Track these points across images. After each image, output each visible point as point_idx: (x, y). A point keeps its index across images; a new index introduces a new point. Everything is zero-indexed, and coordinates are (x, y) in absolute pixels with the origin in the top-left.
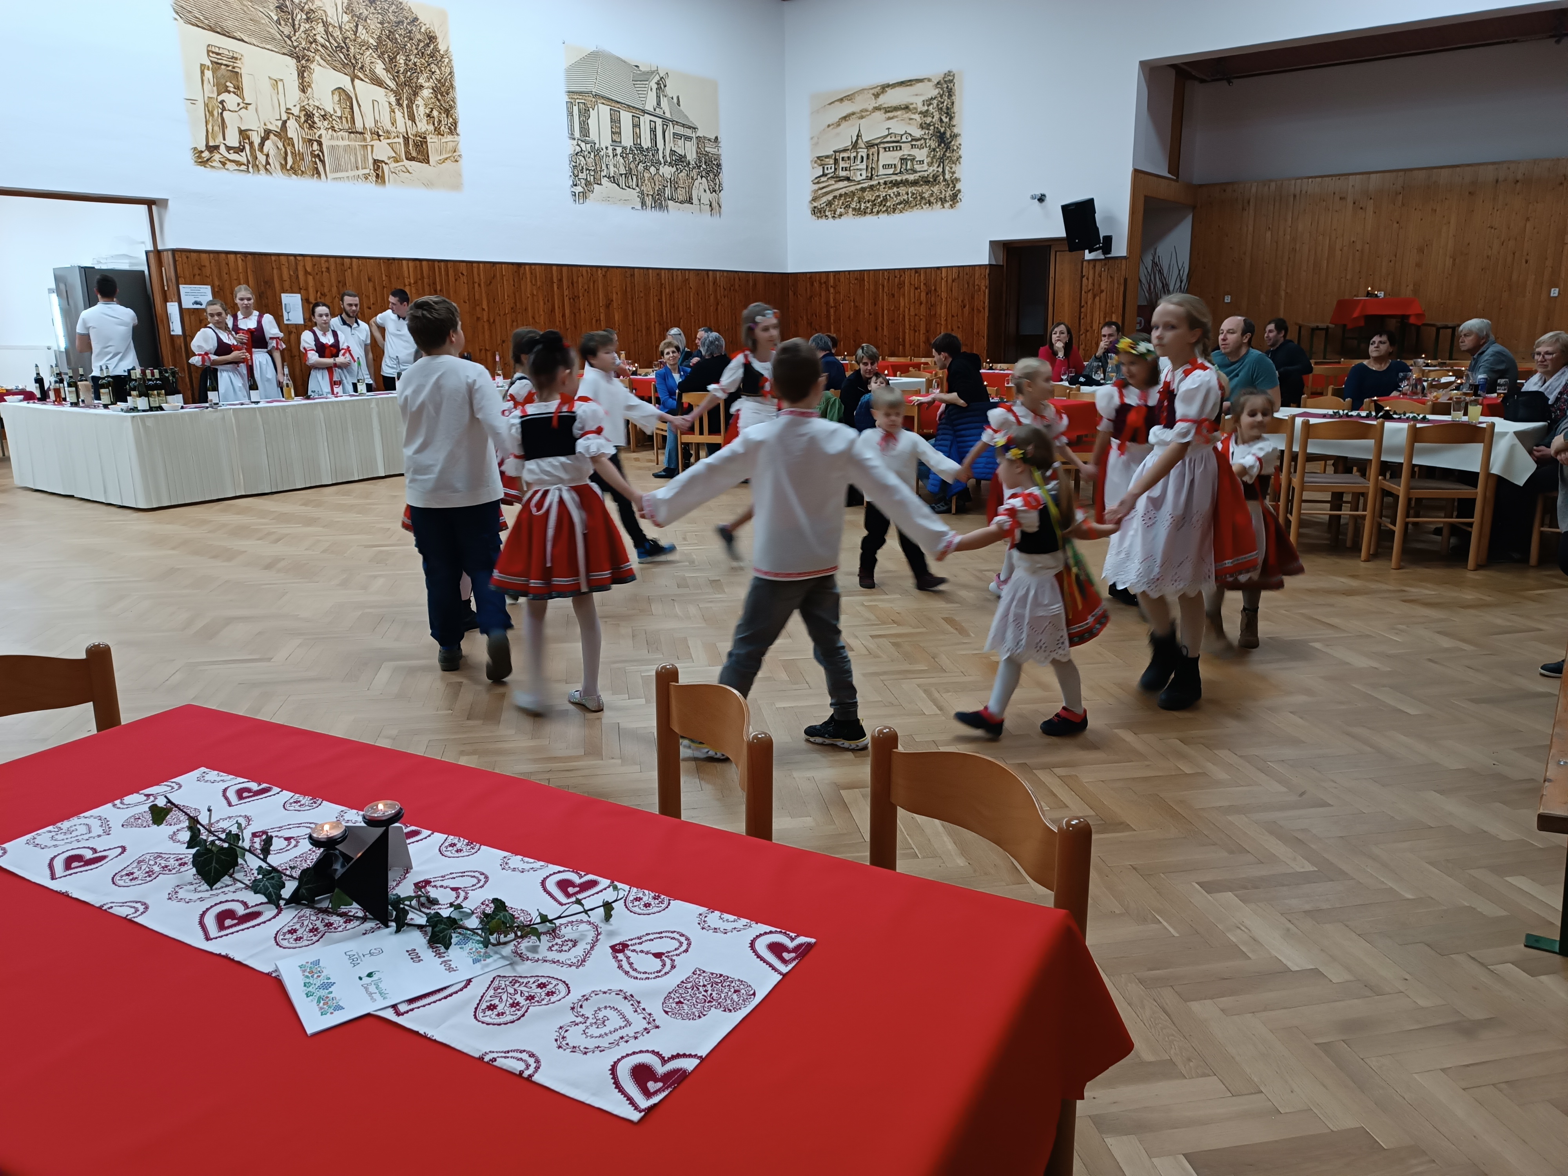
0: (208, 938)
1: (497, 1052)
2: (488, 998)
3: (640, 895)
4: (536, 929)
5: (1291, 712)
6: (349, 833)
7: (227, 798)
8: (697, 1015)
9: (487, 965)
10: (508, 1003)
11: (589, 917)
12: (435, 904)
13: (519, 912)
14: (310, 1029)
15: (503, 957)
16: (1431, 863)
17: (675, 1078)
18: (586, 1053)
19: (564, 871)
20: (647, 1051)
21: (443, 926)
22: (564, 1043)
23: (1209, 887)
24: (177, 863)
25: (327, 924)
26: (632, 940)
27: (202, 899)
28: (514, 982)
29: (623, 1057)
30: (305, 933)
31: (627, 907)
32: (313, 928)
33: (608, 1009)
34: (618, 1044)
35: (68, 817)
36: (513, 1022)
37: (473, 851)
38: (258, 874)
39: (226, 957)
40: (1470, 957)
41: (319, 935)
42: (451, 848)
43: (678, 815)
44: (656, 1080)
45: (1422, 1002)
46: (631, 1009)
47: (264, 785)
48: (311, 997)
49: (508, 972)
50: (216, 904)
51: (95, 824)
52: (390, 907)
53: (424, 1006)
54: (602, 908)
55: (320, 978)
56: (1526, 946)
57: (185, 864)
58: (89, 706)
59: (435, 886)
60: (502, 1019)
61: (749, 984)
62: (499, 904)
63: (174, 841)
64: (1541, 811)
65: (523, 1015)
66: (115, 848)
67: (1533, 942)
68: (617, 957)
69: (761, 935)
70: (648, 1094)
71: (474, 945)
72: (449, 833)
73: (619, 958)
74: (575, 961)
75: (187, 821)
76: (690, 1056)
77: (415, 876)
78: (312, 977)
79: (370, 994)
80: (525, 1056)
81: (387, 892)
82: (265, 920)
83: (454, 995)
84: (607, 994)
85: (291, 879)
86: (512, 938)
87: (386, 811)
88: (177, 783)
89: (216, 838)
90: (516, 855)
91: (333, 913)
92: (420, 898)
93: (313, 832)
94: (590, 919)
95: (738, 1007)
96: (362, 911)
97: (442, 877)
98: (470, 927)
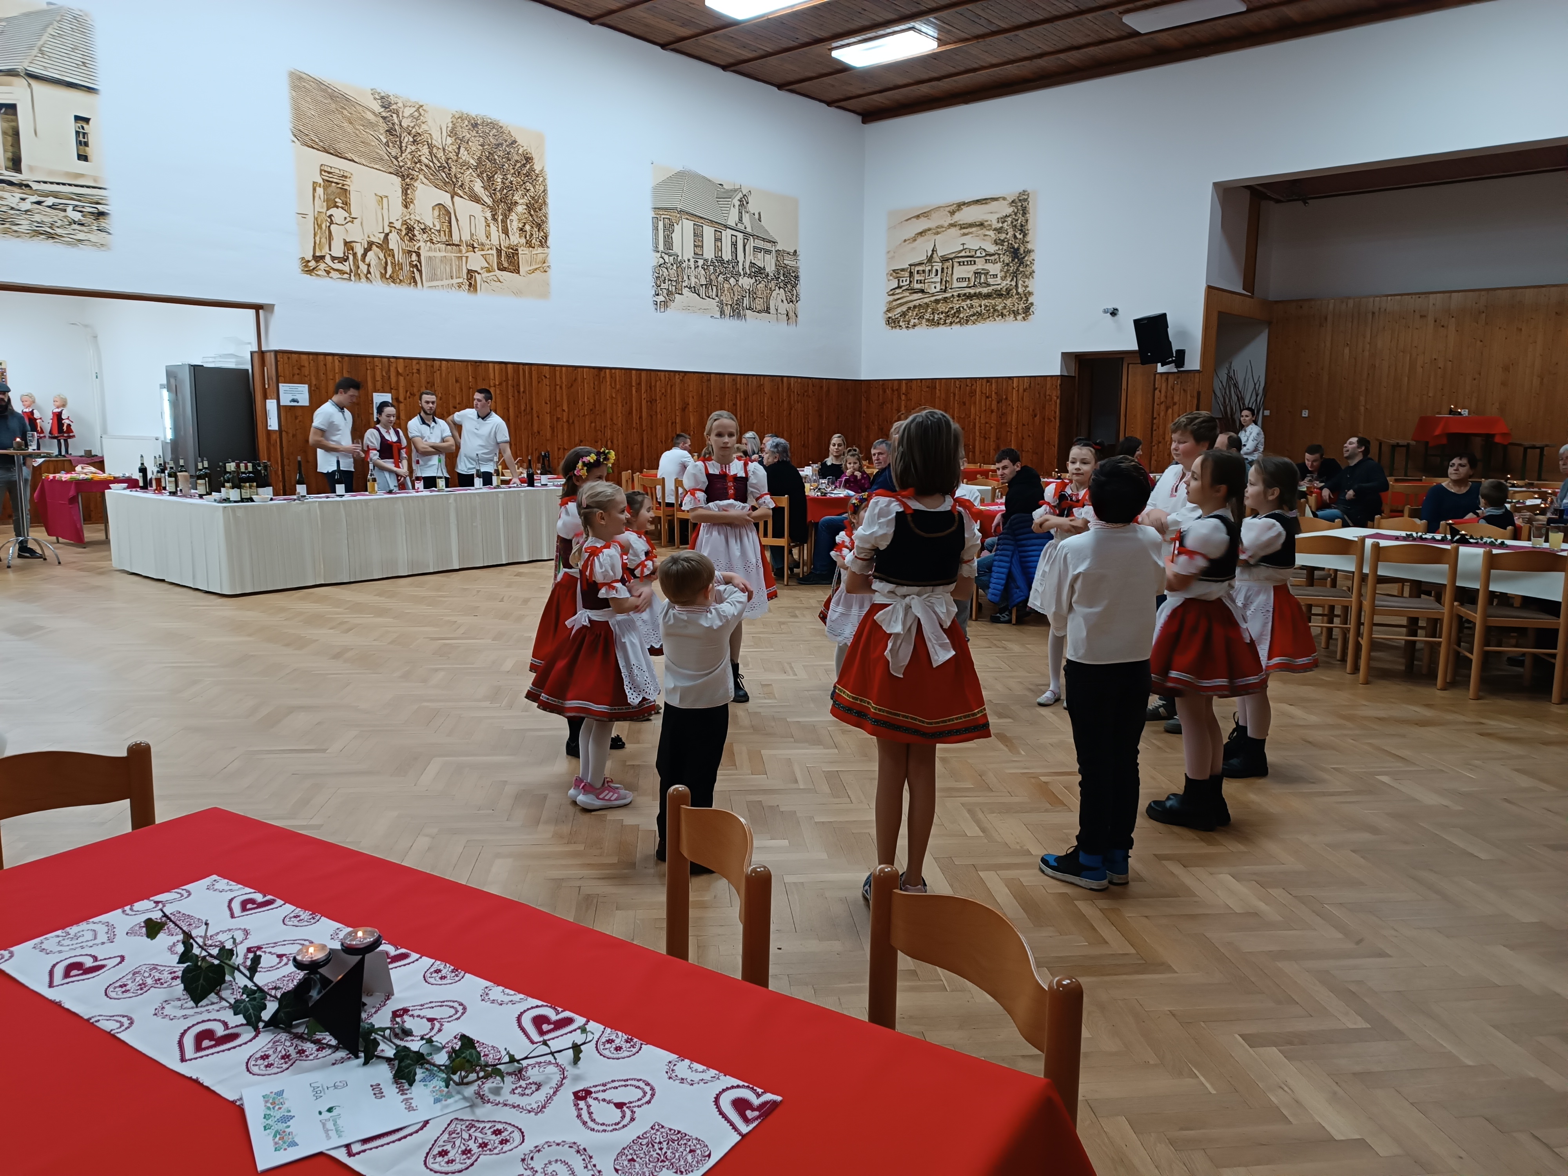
0: (183, 1059)
2: (440, 1143)
3: (613, 1037)
4: (500, 1070)
5: (1353, 851)
7: (231, 909)
9: (447, 1106)
10: (460, 1150)
11: (555, 1059)
12: (407, 1036)
13: (490, 1049)
14: (261, 1166)
15: (465, 1098)
16: (1496, 1027)
19: (542, 1006)
21: (409, 1061)
23: (1252, 1040)
25: (300, 1050)
26: (596, 1086)
27: (185, 1017)
28: (471, 1126)
30: (277, 1059)
31: (597, 1050)
32: (286, 1054)
33: (559, 1163)
35: (77, 922)
36: (460, 1171)
37: (457, 979)
38: (243, 993)
39: (196, 1081)
41: (290, 1063)
42: (434, 975)
46: (582, 1164)
47: (269, 897)
48: (268, 1131)
49: (467, 1116)
50: (198, 1023)
51: (102, 930)
53: (377, 1147)
54: (571, 1050)
55: (280, 1111)
57: (175, 978)
59: (412, 1016)
60: (451, 1168)
61: (707, 1143)
62: (467, 1042)
63: (173, 953)
65: (472, 1165)
66: (115, 957)
68: (578, 1104)
69: (728, 1089)
71: (438, 1083)
72: (436, 958)
73: (580, 1106)
74: (535, 1106)
75: (182, 935)
77: (394, 1005)
78: (274, 1108)
79: (327, 1131)
81: (361, 1021)
82: (241, 1043)
83: (408, 1137)
84: (561, 1146)
85: (273, 1001)
86: (476, 1078)
87: (365, 939)
88: (188, 891)
89: (207, 954)
90: (498, 985)
91: (307, 1040)
92: (394, 1029)
93: (298, 953)
94: (557, 1061)
95: (690, 1170)
96: (333, 1040)
97: (422, 1005)
98: (438, 1062)
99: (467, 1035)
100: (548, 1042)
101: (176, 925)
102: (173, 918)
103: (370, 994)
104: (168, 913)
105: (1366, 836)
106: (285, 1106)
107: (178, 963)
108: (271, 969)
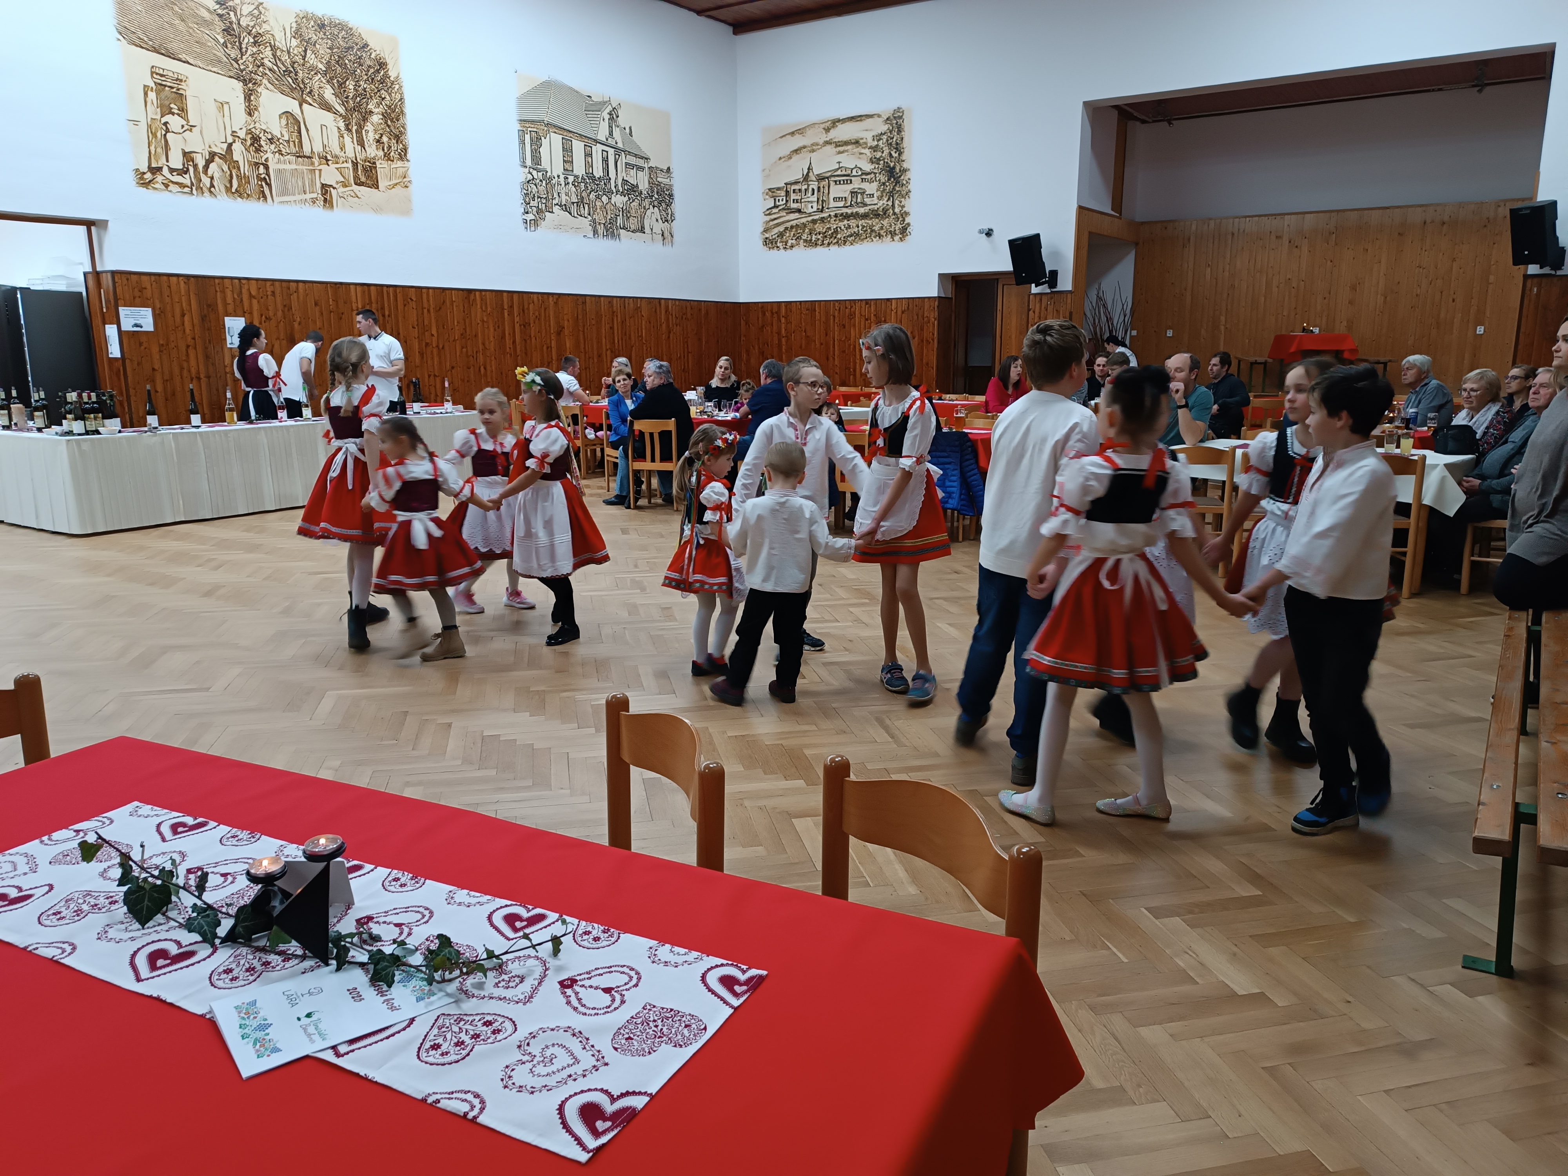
0: (139, 979)
1: (441, 1093)
2: (432, 1037)
3: (590, 929)
4: (482, 965)
6: (288, 869)
7: (160, 834)
8: (647, 1051)
9: (431, 1003)
10: (452, 1042)
11: (537, 952)
12: (377, 941)
13: (465, 948)
14: (246, 1073)
15: (448, 995)
17: (625, 1117)
18: (532, 1093)
19: (511, 905)
20: (596, 1090)
21: (385, 964)
22: (510, 1082)
23: (1157, 913)
24: (107, 901)
25: (264, 963)
26: (581, 975)
27: (133, 939)
28: (459, 1020)
29: (571, 1096)
30: (241, 972)
31: (575, 941)
32: (250, 967)
33: (556, 1046)
34: (566, 1083)
36: (457, 1062)
37: (418, 885)
38: (193, 912)
39: (158, 999)
40: (1410, 978)
41: (256, 975)
42: (395, 883)
43: (628, 847)
44: (605, 1119)
45: (1365, 1025)
46: (580, 1046)
47: (200, 820)
48: (247, 1040)
49: (453, 1010)
50: (148, 944)
51: (21, 861)
52: (330, 945)
53: (365, 1047)
54: (550, 943)
55: (256, 1020)
56: (1463, 967)
57: (116, 902)
58: (18, 737)
59: (378, 922)
60: (447, 1059)
61: (700, 1018)
62: (444, 940)
63: (105, 878)
64: (1476, 834)
65: (468, 1055)
66: (41, 886)
67: (1470, 964)
68: (566, 992)
69: (712, 968)
70: (596, 1134)
71: (418, 983)
72: (393, 868)
73: (568, 994)
74: (522, 997)
75: (120, 858)
76: (640, 1093)
77: (356, 913)
78: (248, 1018)
79: (309, 1035)
80: (469, 1097)
81: (328, 930)
82: (199, 959)
83: (396, 1035)
84: (555, 1031)
85: (227, 917)
86: (457, 975)
87: (327, 846)
88: (109, 819)
89: (148, 875)
90: (462, 889)
91: (271, 952)
92: (362, 935)
93: (251, 868)
94: (539, 954)
95: (689, 1043)
96: (300, 949)
97: (385, 912)
98: (414, 964)
106: (260, 1015)
107: (118, 886)
108: (217, 887)
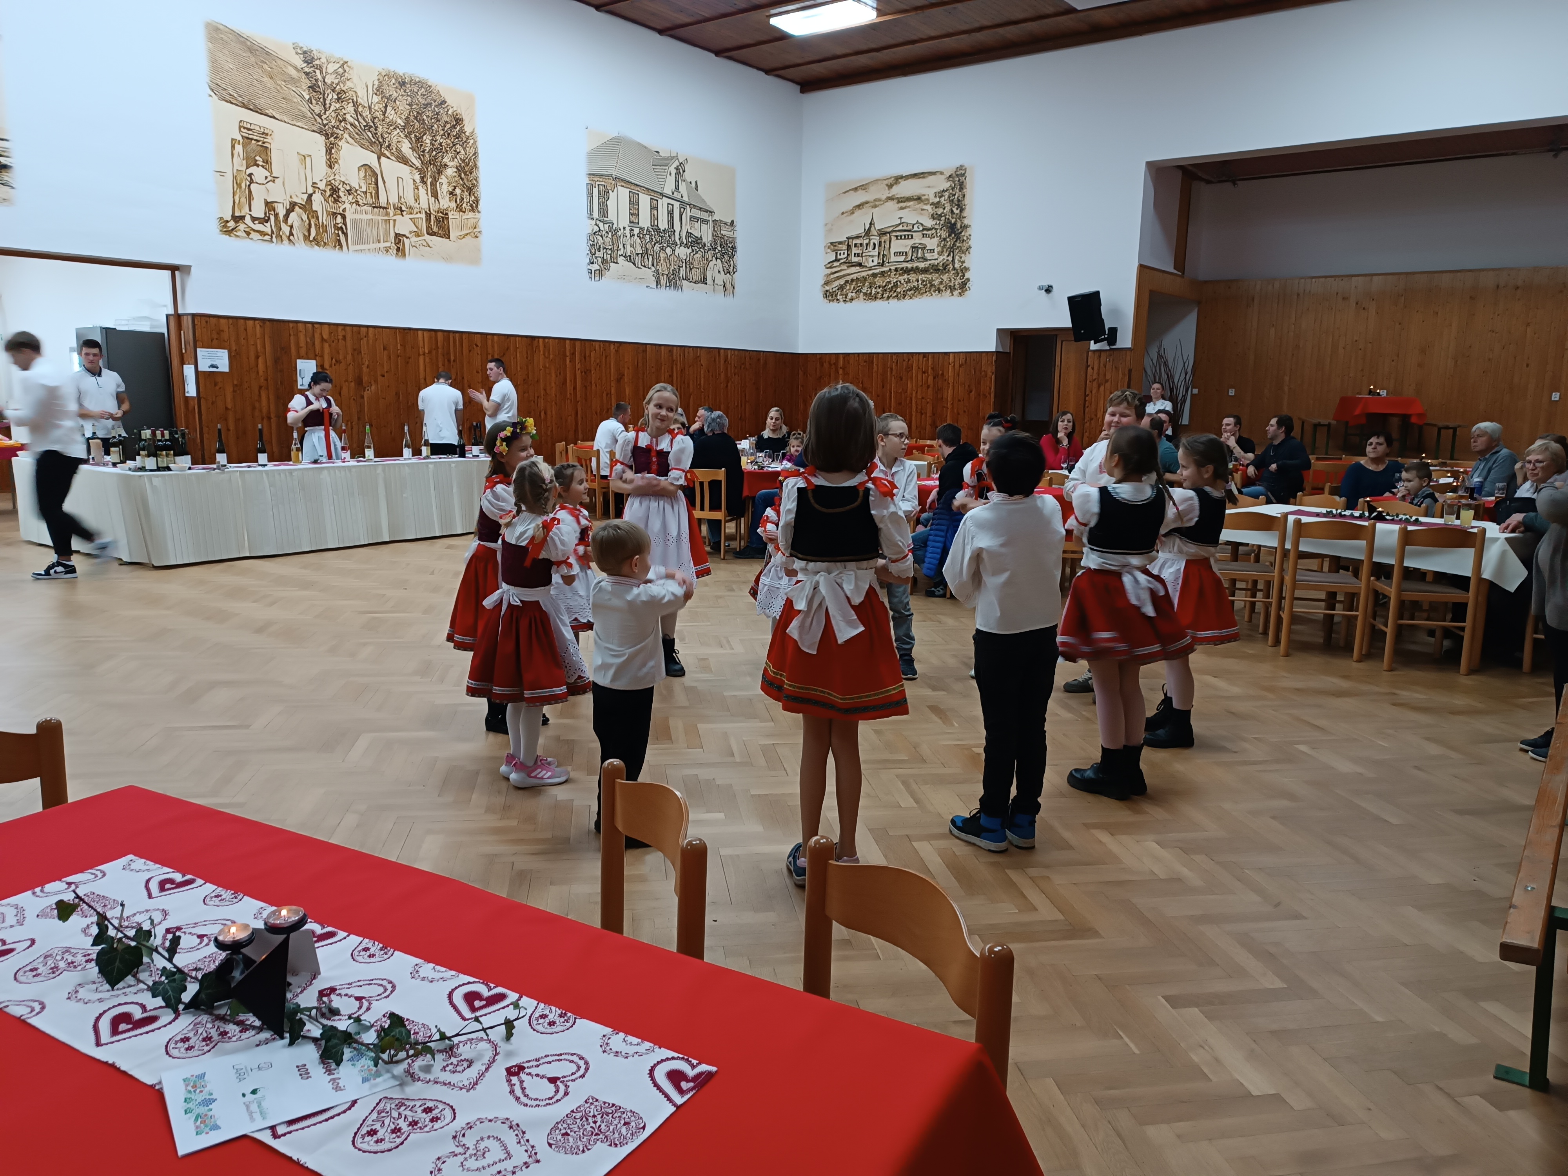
0: (98, 1044)
2: (369, 1122)
3: (547, 1012)
4: (430, 1047)
5: (1273, 818)
7: (148, 890)
8: (581, 1149)
9: (376, 1085)
10: (389, 1129)
11: (487, 1035)
12: (334, 1015)
13: (420, 1026)
14: (182, 1150)
15: (394, 1077)
16: (1404, 984)
19: (474, 982)
21: (336, 1041)
23: (1174, 1002)
25: (222, 1032)
26: (529, 1061)
27: (100, 1000)
28: (400, 1105)
30: (198, 1041)
31: (530, 1025)
32: (207, 1036)
33: (491, 1139)
36: (390, 1150)
38: (161, 976)
39: (113, 1066)
40: (1437, 1086)
41: (212, 1045)
42: (364, 953)
45: (1384, 1135)
46: (515, 1140)
47: (189, 877)
48: (189, 1114)
49: (396, 1094)
50: (114, 1007)
51: (11, 913)
53: (303, 1128)
54: (504, 1026)
55: (202, 1094)
56: (1495, 1077)
57: (90, 961)
58: (37, 781)
59: (340, 995)
60: (380, 1147)
61: (641, 1115)
62: (396, 1020)
63: (86, 935)
64: (1504, 940)
65: (402, 1143)
66: (24, 940)
67: (1504, 1074)
68: (511, 1080)
69: (662, 1061)
71: (366, 1062)
72: (365, 936)
73: (513, 1082)
74: (466, 1083)
75: (96, 917)
77: (320, 984)
78: (195, 1091)
79: (251, 1114)
81: (286, 1001)
82: (160, 1026)
83: (336, 1118)
84: (493, 1122)
85: (193, 982)
86: (405, 1056)
87: (289, 918)
88: (102, 872)
89: (122, 935)
90: (429, 962)
91: (229, 1021)
92: (321, 1008)
93: (220, 933)
94: (490, 1037)
95: (625, 1142)
96: (257, 1021)
97: (349, 984)
98: (366, 1041)
99: (397, 1013)
100: (480, 1019)
101: (90, 906)
102: (86, 899)
103: (295, 973)
104: (81, 894)
105: (1284, 803)
106: (206, 1089)
107: (92, 945)
108: (192, 949)
